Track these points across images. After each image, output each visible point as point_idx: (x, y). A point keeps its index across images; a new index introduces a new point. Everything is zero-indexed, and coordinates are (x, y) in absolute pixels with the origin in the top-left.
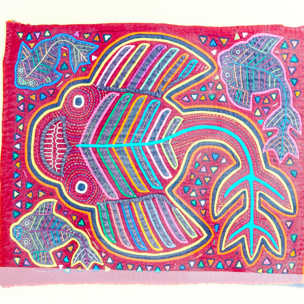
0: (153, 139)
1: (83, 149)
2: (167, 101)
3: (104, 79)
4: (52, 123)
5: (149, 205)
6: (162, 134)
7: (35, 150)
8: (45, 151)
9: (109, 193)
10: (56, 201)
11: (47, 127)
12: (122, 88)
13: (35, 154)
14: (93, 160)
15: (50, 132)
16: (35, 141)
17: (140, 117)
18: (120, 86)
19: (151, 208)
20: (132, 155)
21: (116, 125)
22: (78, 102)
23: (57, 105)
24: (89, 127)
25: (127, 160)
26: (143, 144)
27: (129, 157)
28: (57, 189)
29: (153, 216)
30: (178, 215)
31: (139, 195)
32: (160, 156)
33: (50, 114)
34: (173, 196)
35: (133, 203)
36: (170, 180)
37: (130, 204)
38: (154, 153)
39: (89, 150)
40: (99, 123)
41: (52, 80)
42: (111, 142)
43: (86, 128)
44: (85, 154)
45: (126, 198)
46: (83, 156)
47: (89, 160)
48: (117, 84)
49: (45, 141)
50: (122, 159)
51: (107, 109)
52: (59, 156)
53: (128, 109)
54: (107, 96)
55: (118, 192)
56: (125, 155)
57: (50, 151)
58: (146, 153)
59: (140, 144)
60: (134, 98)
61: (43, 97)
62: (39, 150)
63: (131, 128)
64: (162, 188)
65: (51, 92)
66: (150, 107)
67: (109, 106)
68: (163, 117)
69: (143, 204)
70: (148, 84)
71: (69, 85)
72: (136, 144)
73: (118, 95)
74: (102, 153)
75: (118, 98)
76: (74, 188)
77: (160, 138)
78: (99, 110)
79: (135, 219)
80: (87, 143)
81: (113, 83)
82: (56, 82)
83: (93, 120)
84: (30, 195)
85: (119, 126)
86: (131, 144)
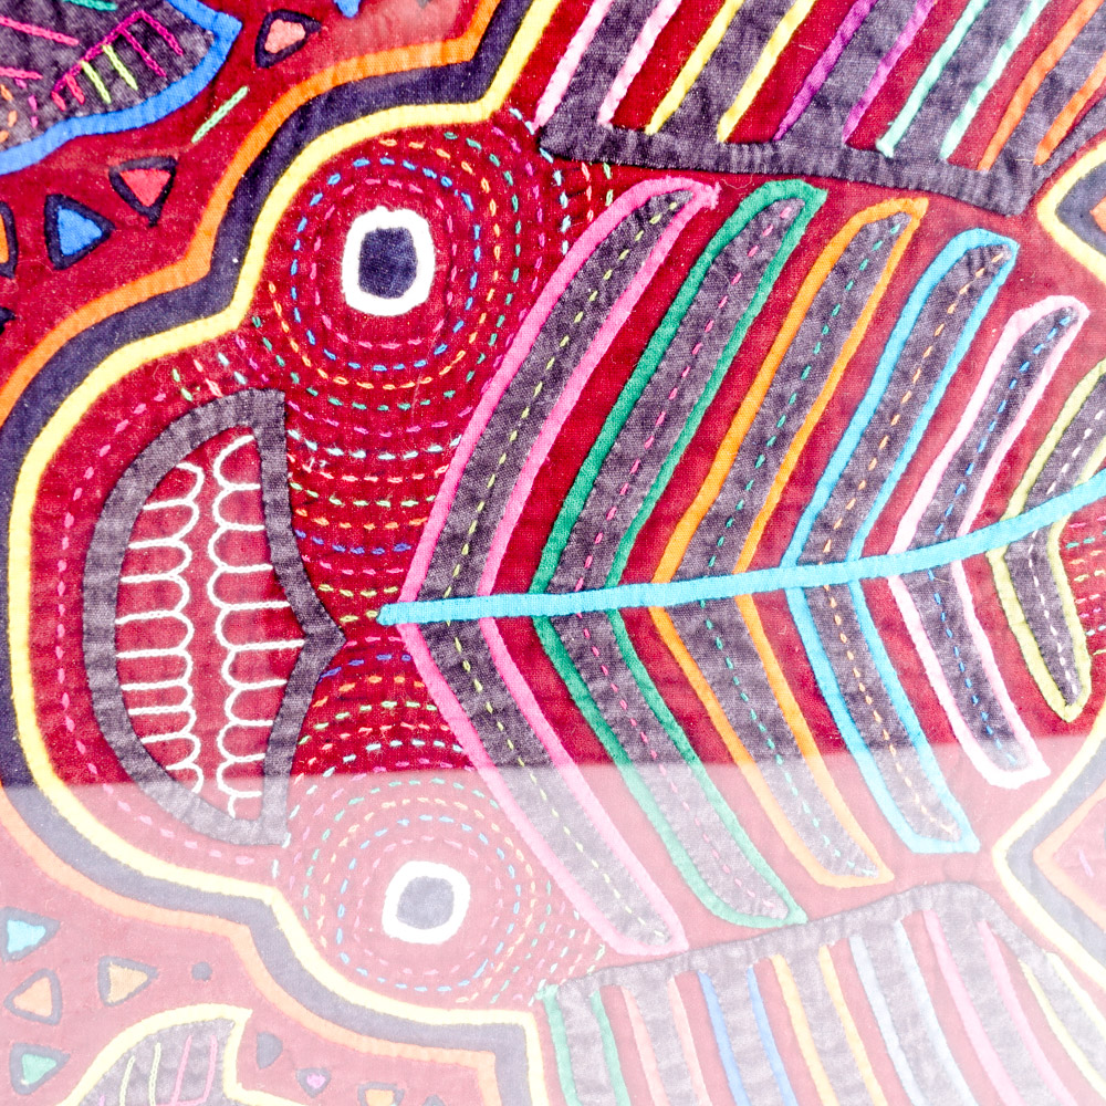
0: (941, 525)
1: (436, 634)
2: (1066, 239)
3: (598, 67)
4: (168, 452)
5: (882, 961)
6: (1003, 488)
7: (43, 678)
8: (126, 672)
9: (623, 923)
10: (241, 1016)
11: (131, 487)
12: (737, 137)
13: (45, 710)
14: (510, 712)
15: (160, 524)
16: (41, 609)
17: (861, 368)
18: (726, 126)
19: (892, 981)
20: (790, 652)
21: (685, 434)
22: (385, 264)
23: (204, 298)
24: (477, 469)
25: (761, 688)
26: (876, 567)
27: (771, 666)
28: (240, 937)
29: (907, 1021)
30: (1057, 994)
31: (822, 906)
32: (981, 643)
33: (146, 379)
34: (1036, 885)
35: (780, 963)
36: (1034, 790)
37: (765, 972)
38: (944, 626)
39: (479, 643)
40: (551, 430)
41: (150, 81)
42: (640, 566)
43: (451, 473)
44: (453, 673)
45: (741, 936)
46: (436, 686)
47: (481, 719)
48: (706, 105)
49: (122, 598)
50: (723, 684)
51: (621, 314)
52: (249, 704)
53: (774, 313)
54: (617, 209)
55: (687, 905)
56: (745, 652)
57: (169, 668)
58: (891, 626)
59: (854, 569)
60: (828, 221)
61: (76, 231)
62: (79, 668)
63: (792, 457)
64: (972, 844)
65: (147, 184)
66: (944, 293)
67: (637, 286)
68: (1024, 362)
69: (844, 960)
70: (943, 103)
71: (304, 124)
72: (821, 575)
73: (709, 196)
74: (578, 658)
75: (707, 223)
76: (372, 916)
77: (990, 515)
78: (554, 327)
79: (789, 1050)
80: (462, 587)
81: (673, 101)
82: (181, 92)
83: (507, 411)
84: (38, 999)
85: (704, 447)
86: (790, 577)
